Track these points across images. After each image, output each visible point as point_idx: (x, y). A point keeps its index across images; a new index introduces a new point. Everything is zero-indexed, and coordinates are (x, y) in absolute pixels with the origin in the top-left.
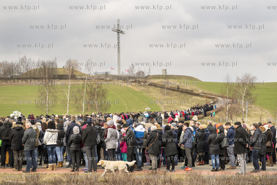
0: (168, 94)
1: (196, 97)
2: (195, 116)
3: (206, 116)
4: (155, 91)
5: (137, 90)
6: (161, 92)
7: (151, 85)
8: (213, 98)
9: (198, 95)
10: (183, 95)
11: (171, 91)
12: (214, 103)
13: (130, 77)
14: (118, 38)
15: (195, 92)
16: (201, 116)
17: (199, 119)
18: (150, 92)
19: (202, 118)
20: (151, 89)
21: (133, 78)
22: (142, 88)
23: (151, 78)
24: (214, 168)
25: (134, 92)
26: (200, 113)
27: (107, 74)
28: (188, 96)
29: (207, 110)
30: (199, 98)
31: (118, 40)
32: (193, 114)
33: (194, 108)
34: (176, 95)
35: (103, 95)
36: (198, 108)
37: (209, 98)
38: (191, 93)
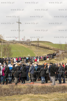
0: (39, 49)
1: (50, 50)
2: (48, 58)
3: (53, 58)
4: (34, 48)
5: (26, 47)
6: (36, 48)
7: (32, 45)
8: (57, 51)
9: (51, 49)
10: (45, 49)
11: (40, 48)
12: (57, 53)
13: (23, 42)
14: (19, 25)
15: (50, 48)
16: (51, 58)
17: (50, 59)
18: (31, 48)
19: (51, 59)
20: (32, 47)
21: (25, 42)
22: (28, 46)
23: (32, 42)
24: (42, 82)
25: (25, 48)
26: (51, 57)
27: (14, 41)
28: (47, 50)
29: (53, 56)
30: (51, 50)
31: (19, 26)
32: (48, 57)
33: (48, 55)
34: (42, 49)
35: (10, 50)
36: (50, 55)
37: (55, 50)
38: (48, 48)
